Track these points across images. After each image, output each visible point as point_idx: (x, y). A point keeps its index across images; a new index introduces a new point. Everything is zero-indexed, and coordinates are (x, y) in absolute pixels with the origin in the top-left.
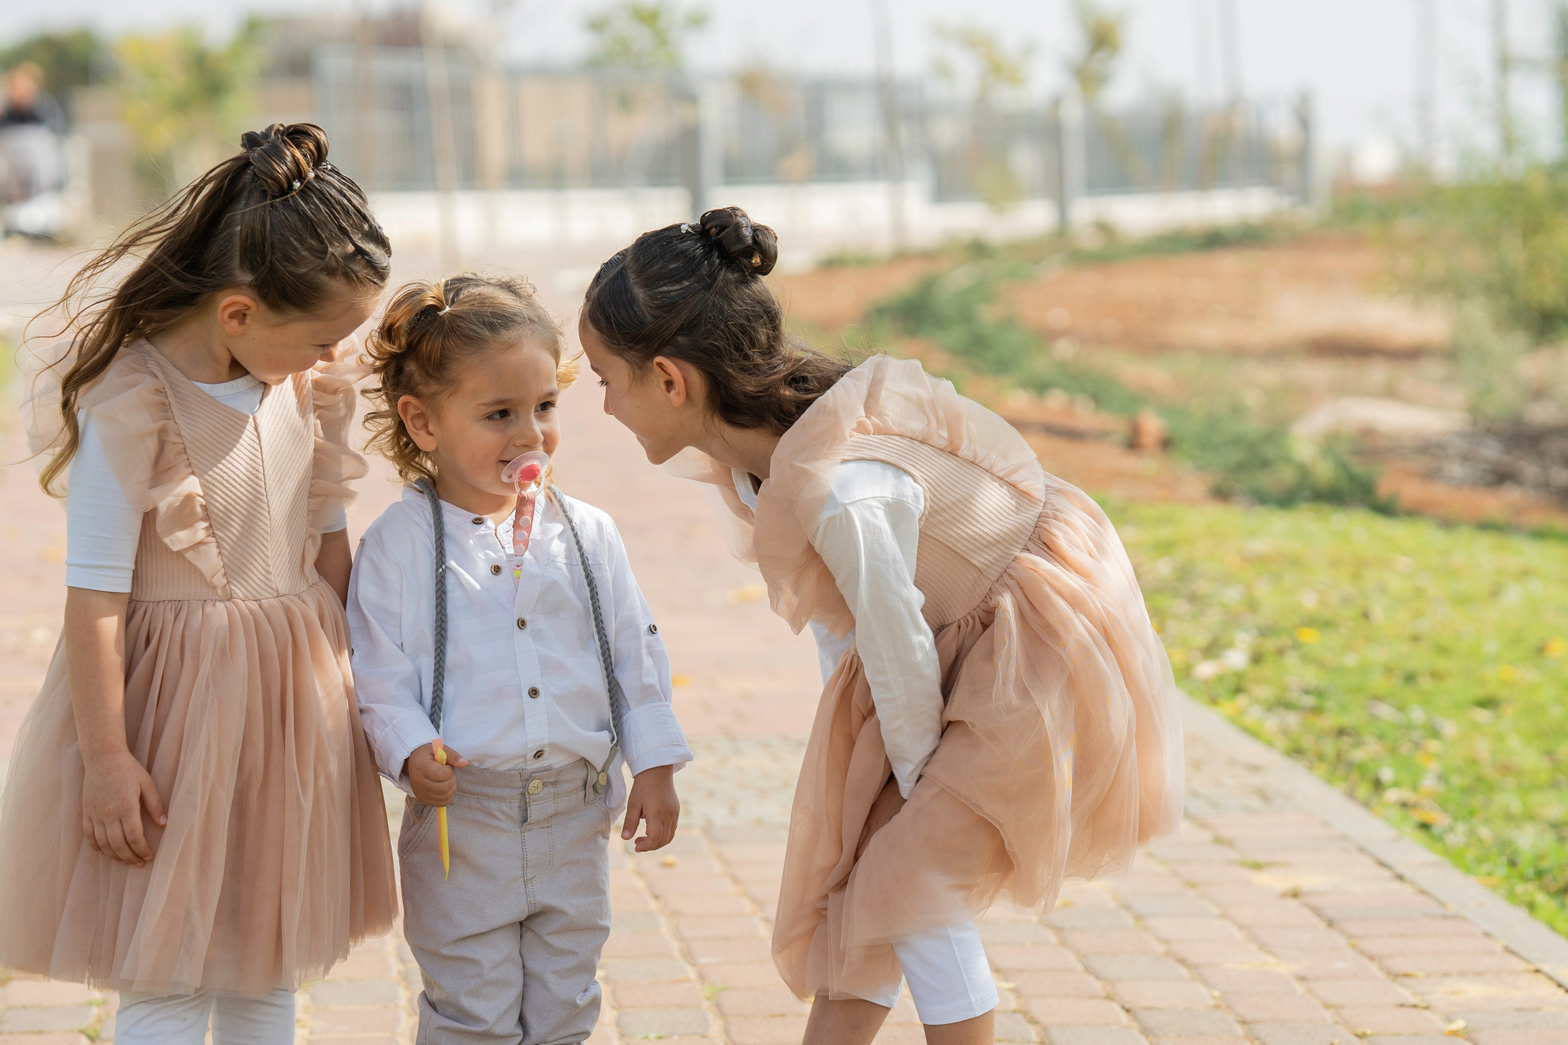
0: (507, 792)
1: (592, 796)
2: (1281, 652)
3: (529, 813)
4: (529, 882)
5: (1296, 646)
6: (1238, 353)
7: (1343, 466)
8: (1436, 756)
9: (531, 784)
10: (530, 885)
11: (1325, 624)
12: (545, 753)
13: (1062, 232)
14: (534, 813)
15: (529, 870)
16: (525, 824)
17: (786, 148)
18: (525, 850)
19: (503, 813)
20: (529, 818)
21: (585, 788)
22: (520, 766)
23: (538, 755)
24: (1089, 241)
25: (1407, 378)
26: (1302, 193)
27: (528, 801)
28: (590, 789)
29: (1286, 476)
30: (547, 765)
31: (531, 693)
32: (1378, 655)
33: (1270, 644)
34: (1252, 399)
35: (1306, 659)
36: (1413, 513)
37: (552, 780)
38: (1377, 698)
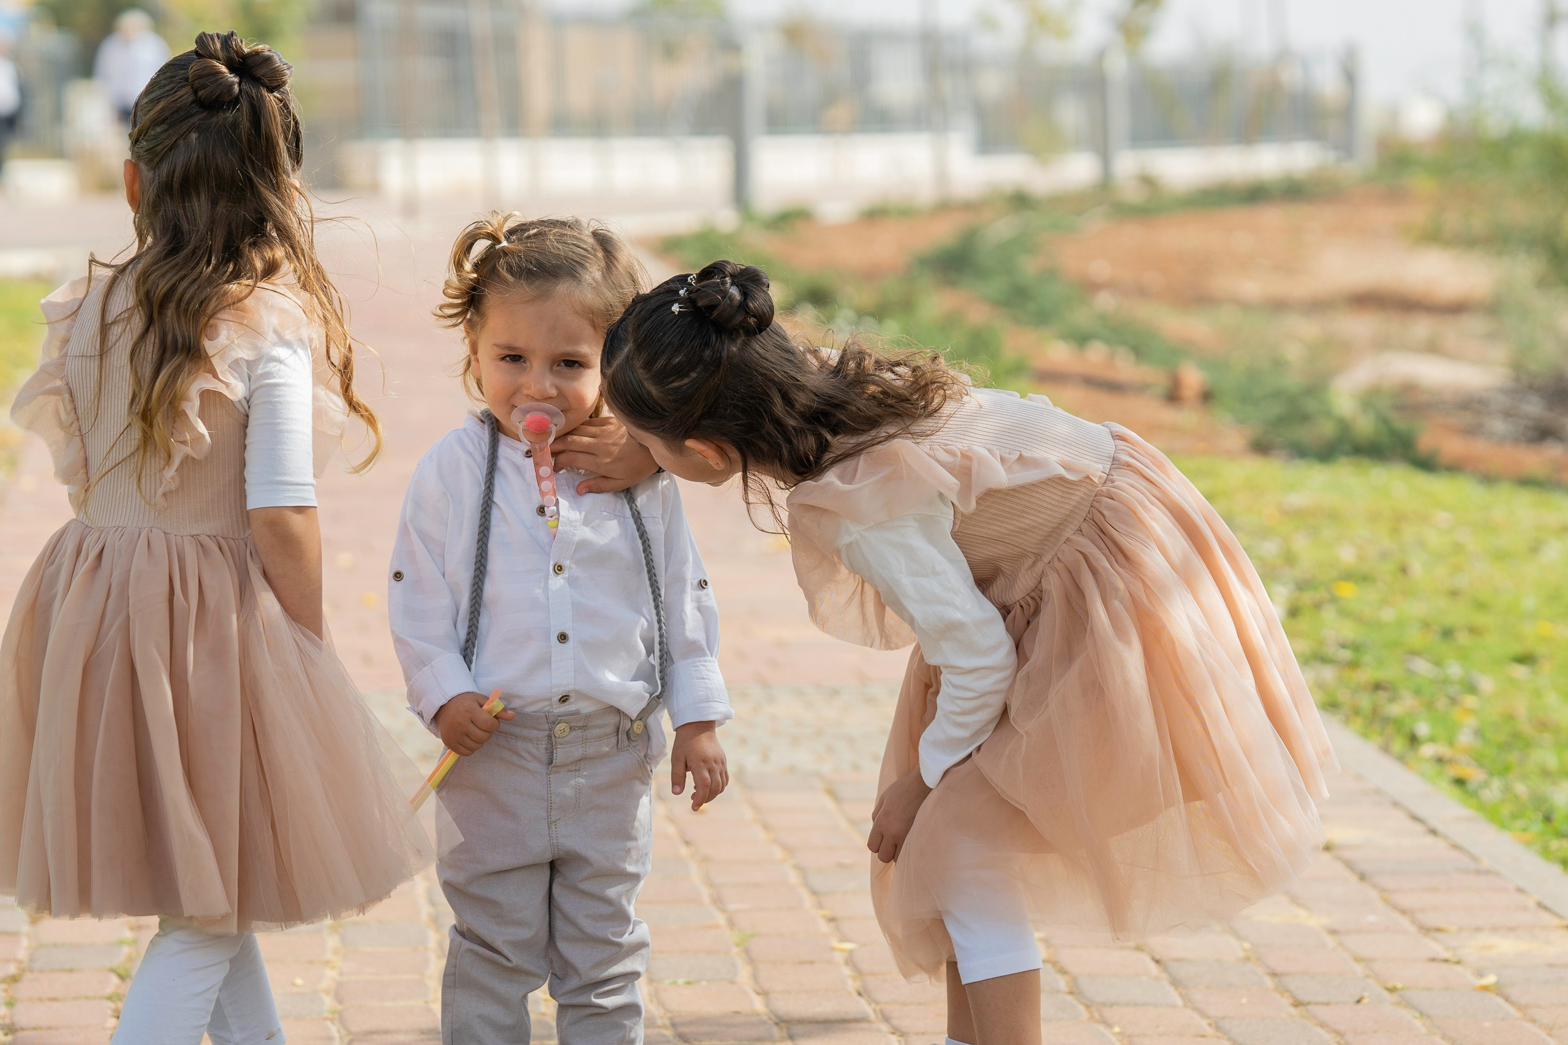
0: (534, 733)
1: (626, 742)
2: (1318, 606)
3: (554, 756)
4: (553, 824)
5: (1334, 600)
6: (1278, 306)
7: (1385, 421)
8: (1473, 712)
9: (557, 727)
10: (553, 827)
11: (1361, 578)
12: (571, 698)
13: (1105, 185)
14: (560, 756)
15: (553, 813)
16: (551, 766)
17: (830, 98)
18: (549, 792)
19: (530, 753)
20: (554, 761)
21: (618, 735)
22: (547, 708)
23: (564, 699)
24: (1131, 193)
25: (1451, 331)
26: (1346, 147)
27: (554, 744)
28: (623, 737)
29: (1326, 429)
30: (574, 709)
31: (559, 638)
32: (1415, 609)
33: (1307, 598)
34: (1293, 353)
35: (1344, 613)
36: (1454, 468)
37: (580, 724)
38: (1414, 653)
